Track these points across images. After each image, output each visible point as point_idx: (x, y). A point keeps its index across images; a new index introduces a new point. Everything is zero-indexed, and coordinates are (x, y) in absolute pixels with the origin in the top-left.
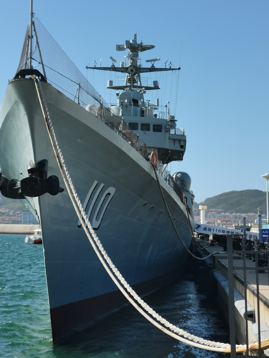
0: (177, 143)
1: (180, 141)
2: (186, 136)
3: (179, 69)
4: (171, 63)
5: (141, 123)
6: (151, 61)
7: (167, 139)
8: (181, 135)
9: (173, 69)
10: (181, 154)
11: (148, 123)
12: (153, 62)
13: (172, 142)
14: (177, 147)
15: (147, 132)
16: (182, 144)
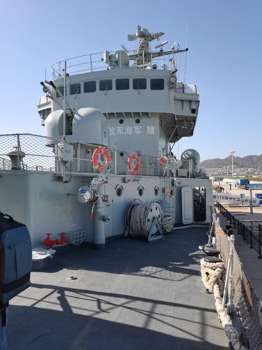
0: (186, 106)
1: (190, 102)
2: (198, 95)
3: (187, 49)
4: (178, 45)
5: (134, 78)
6: (159, 46)
7: (172, 101)
8: (192, 95)
9: (181, 51)
10: (192, 123)
11: (144, 78)
12: (161, 47)
13: (179, 104)
14: (187, 113)
15: (142, 91)
16: (194, 106)
